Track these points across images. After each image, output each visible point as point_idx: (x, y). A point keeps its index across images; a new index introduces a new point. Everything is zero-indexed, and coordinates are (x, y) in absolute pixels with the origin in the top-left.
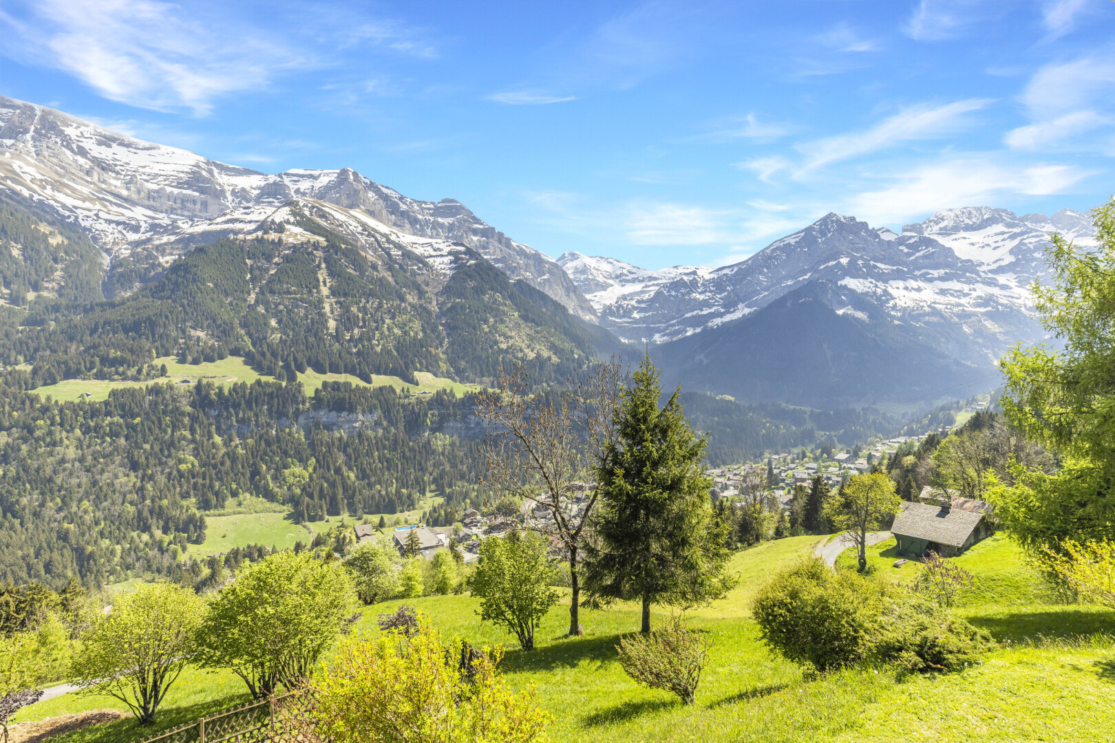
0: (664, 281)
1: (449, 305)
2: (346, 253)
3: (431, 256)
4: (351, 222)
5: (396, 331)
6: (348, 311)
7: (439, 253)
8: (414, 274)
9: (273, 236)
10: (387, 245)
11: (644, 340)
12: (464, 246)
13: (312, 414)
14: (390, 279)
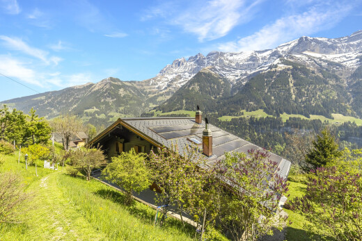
1: (355, 82)
2: (300, 70)
3: (345, 61)
4: (303, 57)
5: (323, 97)
6: (300, 91)
7: (350, 59)
9: (273, 69)
10: (320, 62)
13: (285, 128)
14: (321, 76)
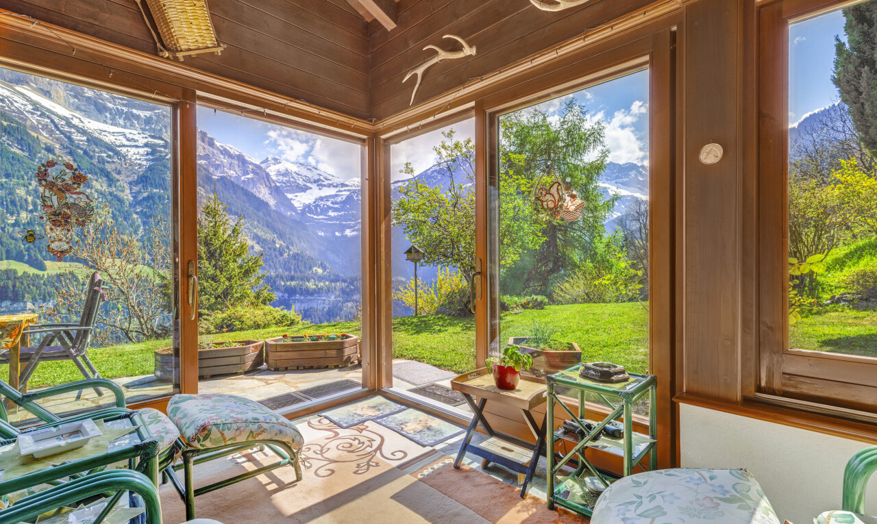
0: (354, 188)
1: (145, 195)
3: (124, 146)
4: (16, 98)
7: (133, 143)
8: (101, 161)
10: (66, 129)
11: (337, 234)
12: (163, 139)
